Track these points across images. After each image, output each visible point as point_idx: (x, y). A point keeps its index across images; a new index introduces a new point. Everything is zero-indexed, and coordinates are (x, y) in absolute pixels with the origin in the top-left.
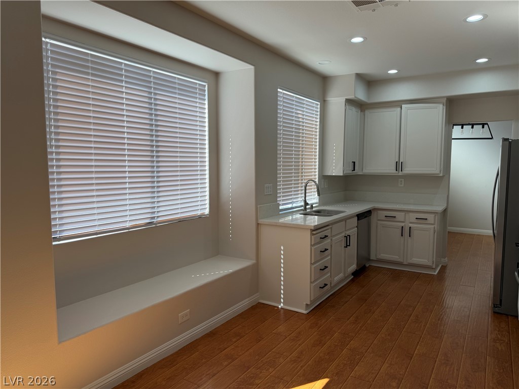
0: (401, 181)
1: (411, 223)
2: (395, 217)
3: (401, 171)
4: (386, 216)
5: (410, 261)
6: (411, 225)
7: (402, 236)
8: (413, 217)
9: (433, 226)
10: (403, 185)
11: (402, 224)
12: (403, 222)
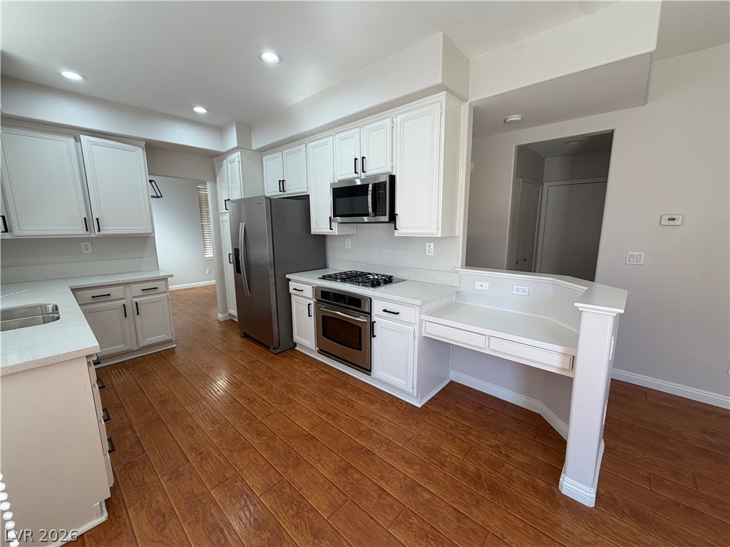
0: (86, 245)
1: (134, 297)
2: (109, 295)
3: (99, 231)
4: (93, 297)
5: (142, 344)
6: (135, 300)
7: (126, 316)
8: (137, 289)
9: (165, 295)
10: (90, 251)
11: (123, 302)
12: (123, 298)
